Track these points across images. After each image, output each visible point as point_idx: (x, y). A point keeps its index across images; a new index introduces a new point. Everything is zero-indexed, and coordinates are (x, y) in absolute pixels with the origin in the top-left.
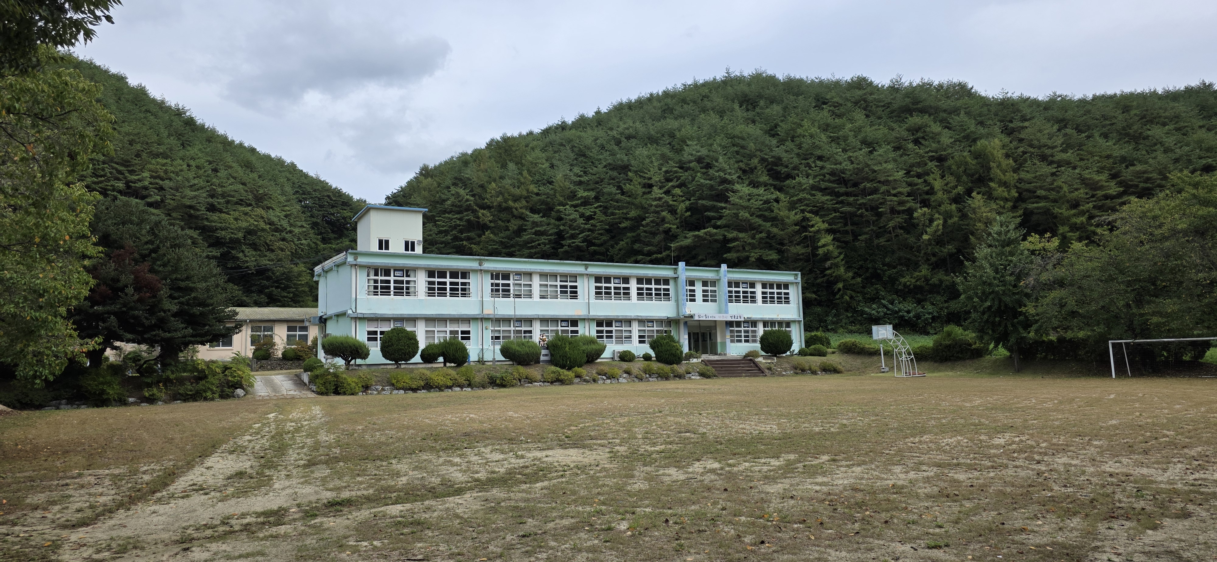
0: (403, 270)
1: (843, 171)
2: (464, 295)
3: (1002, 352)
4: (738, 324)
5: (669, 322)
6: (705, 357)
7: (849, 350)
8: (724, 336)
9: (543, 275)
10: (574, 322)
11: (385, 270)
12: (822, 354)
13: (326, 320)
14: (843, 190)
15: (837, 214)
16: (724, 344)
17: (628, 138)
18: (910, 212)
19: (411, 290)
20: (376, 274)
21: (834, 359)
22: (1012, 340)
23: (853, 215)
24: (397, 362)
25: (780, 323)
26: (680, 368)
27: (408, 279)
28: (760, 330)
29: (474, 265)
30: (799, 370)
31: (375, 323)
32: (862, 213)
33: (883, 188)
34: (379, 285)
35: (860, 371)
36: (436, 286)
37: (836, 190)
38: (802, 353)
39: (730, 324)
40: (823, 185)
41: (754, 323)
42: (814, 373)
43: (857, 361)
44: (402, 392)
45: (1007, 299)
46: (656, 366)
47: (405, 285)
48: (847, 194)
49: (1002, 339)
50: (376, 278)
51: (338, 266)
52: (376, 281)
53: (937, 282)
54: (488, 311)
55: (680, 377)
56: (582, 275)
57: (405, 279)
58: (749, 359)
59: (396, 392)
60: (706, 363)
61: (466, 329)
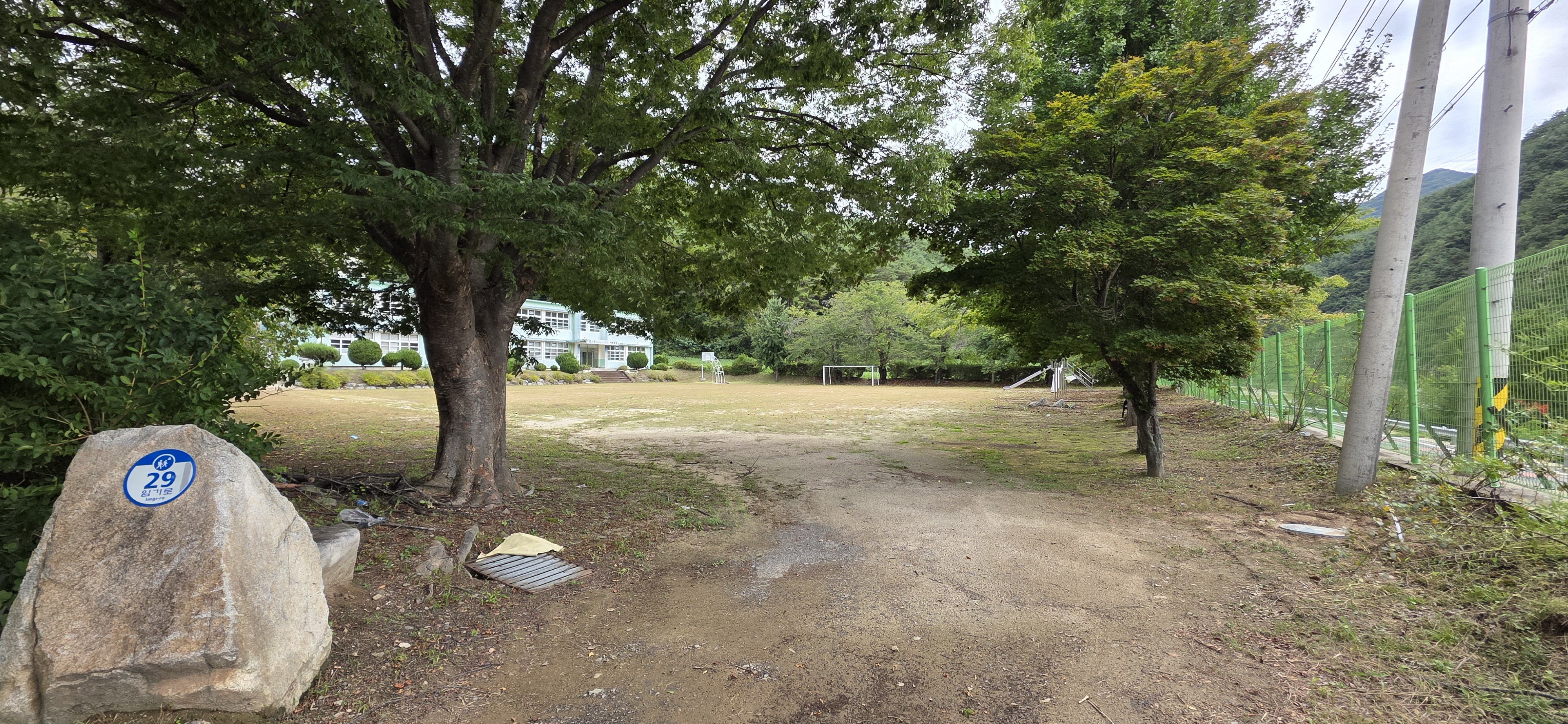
3: (769, 370)
4: (613, 348)
5: (568, 344)
6: (592, 369)
7: (681, 367)
8: (603, 355)
12: (665, 369)
16: (603, 361)
21: (672, 372)
22: (776, 364)
24: (363, 364)
25: (639, 348)
26: (578, 376)
28: (626, 353)
30: (652, 379)
35: (688, 380)
38: (652, 368)
39: (607, 347)
41: (622, 347)
42: (661, 381)
43: (687, 374)
44: (374, 388)
45: (776, 341)
46: (563, 374)
49: (770, 363)
55: (578, 382)
58: (621, 371)
59: (369, 388)
60: (594, 373)
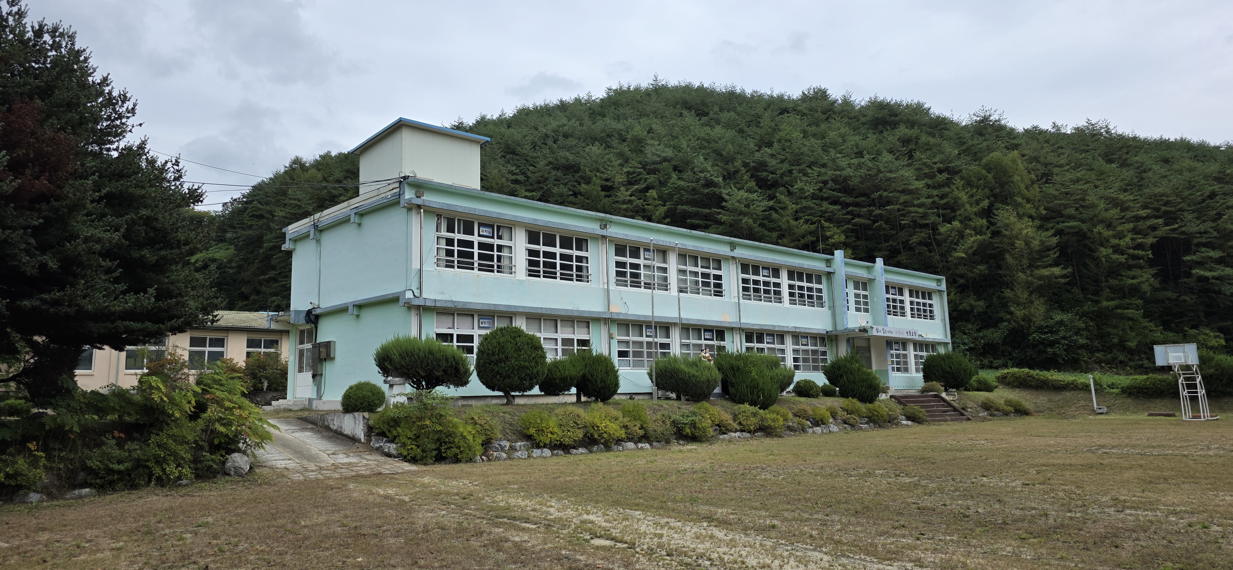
0: (492, 226)
1: (846, 179)
2: (580, 278)
8: (882, 361)
9: (683, 256)
10: (720, 333)
11: (465, 222)
12: (990, 389)
13: (317, 317)
14: (849, 199)
15: (850, 226)
16: (885, 373)
17: (566, 136)
18: (934, 228)
19: (505, 262)
20: (450, 229)
23: (867, 227)
24: (507, 395)
27: (500, 242)
29: (593, 227)
31: (448, 320)
32: (880, 226)
33: (903, 198)
34: (456, 248)
35: (1058, 412)
36: (542, 259)
37: (842, 199)
39: (890, 343)
40: (826, 193)
44: (547, 452)
46: (860, 405)
47: (496, 253)
48: (857, 205)
50: (450, 235)
51: (362, 215)
52: (450, 242)
53: (968, 308)
54: (618, 309)
55: (892, 421)
56: (728, 259)
57: (496, 242)
59: (536, 452)
60: (898, 400)
61: (585, 337)
